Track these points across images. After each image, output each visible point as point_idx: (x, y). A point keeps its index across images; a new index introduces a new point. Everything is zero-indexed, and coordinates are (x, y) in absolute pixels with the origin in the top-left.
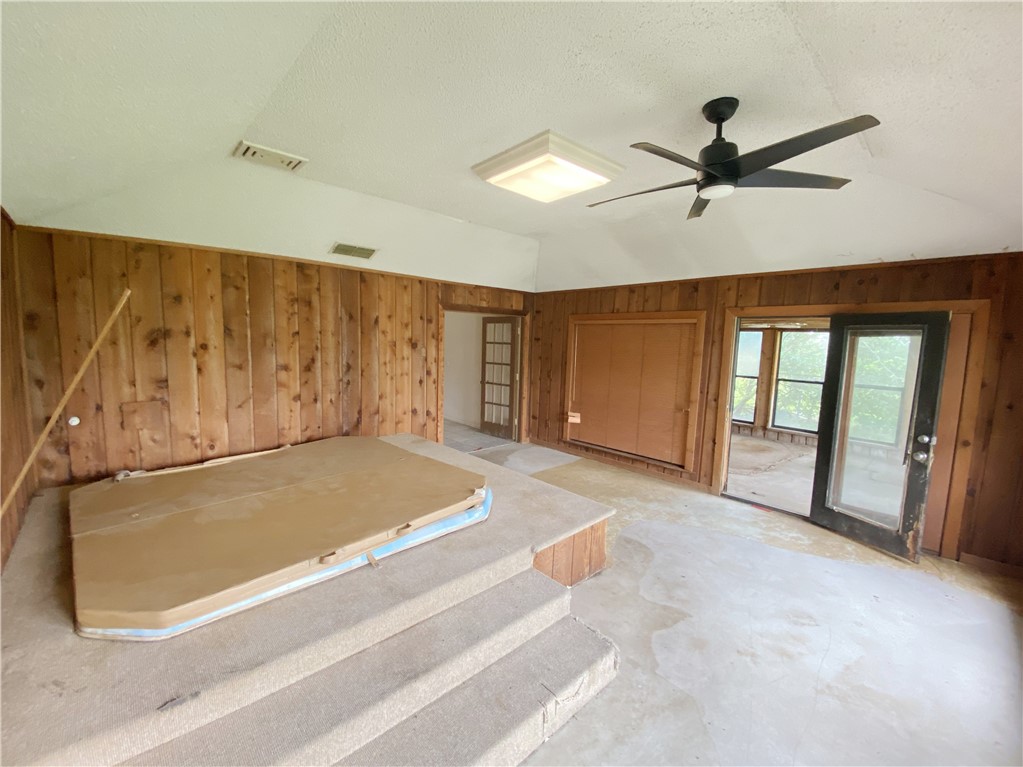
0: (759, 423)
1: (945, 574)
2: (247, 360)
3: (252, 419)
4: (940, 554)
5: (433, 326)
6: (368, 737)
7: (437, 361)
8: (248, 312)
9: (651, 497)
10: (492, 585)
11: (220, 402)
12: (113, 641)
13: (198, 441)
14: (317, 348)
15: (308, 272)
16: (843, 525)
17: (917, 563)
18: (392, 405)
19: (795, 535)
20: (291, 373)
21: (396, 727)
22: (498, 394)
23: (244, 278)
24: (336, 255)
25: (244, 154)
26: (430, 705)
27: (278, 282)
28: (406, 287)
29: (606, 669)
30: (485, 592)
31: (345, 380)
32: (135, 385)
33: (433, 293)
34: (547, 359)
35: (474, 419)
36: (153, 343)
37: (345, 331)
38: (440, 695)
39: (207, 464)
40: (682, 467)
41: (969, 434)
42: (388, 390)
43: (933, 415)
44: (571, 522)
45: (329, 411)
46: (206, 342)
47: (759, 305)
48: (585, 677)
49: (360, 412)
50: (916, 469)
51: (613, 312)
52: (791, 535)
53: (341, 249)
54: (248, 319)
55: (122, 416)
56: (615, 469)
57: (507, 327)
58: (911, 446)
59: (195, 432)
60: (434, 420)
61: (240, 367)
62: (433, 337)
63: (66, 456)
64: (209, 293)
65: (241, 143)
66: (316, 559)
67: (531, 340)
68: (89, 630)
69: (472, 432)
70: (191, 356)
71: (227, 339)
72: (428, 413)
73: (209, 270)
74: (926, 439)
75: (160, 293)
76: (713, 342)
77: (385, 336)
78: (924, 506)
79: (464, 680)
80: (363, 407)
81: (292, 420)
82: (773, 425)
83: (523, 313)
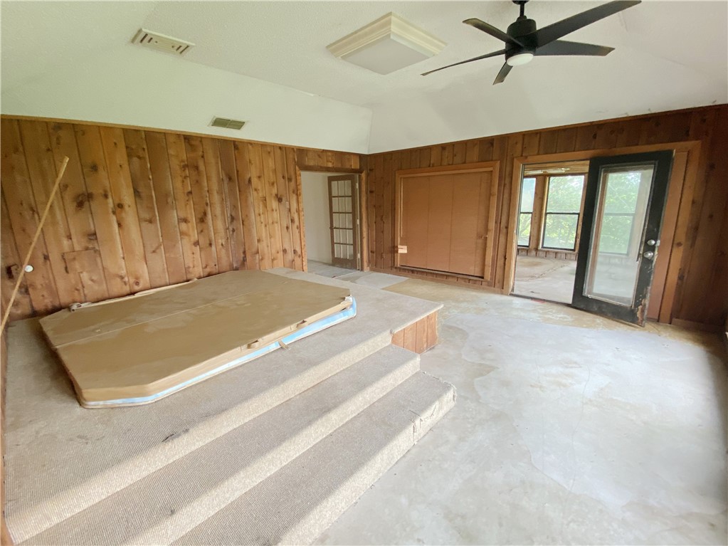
0: (533, 246)
1: (662, 333)
2: (155, 216)
3: (164, 261)
4: (658, 321)
5: (293, 183)
6: (303, 448)
7: (298, 211)
8: (151, 177)
9: (462, 299)
10: (367, 356)
11: (139, 249)
12: (112, 408)
13: (126, 279)
14: (207, 204)
15: (193, 143)
16: (595, 307)
17: (644, 327)
18: (268, 246)
19: (562, 316)
20: (190, 224)
21: (320, 442)
22: (344, 236)
23: (144, 149)
24: (215, 128)
25: (142, 41)
26: (339, 428)
27: (171, 152)
28: (269, 153)
29: (448, 401)
30: (362, 360)
31: (231, 229)
32: (71, 239)
33: (291, 156)
34: (380, 207)
35: (327, 256)
36: (80, 205)
37: (227, 190)
38: (345, 422)
39: (137, 295)
40: (483, 278)
41: (682, 237)
42: (264, 235)
43: (658, 226)
44: (414, 314)
45: (222, 254)
46: (122, 203)
47: (538, 154)
48: (437, 404)
49: (244, 252)
50: (646, 264)
51: (429, 166)
52: (559, 316)
53: (219, 122)
54: (151, 184)
55: (65, 262)
56: (434, 283)
57: (348, 183)
58: (642, 248)
59: (123, 272)
60: (299, 257)
61: (150, 222)
62: (294, 192)
63: (28, 296)
64: (118, 162)
65: (140, 31)
66: (245, 346)
67: (367, 193)
68: (92, 403)
69: (325, 266)
70: (111, 214)
71: (137, 199)
72: (295, 252)
73: (115, 144)
74: (653, 242)
75: (79, 164)
76: (505, 185)
77: (258, 193)
78: (649, 288)
79: (358, 412)
80: (246, 249)
81: (194, 261)
82: (543, 247)
83: (360, 171)
